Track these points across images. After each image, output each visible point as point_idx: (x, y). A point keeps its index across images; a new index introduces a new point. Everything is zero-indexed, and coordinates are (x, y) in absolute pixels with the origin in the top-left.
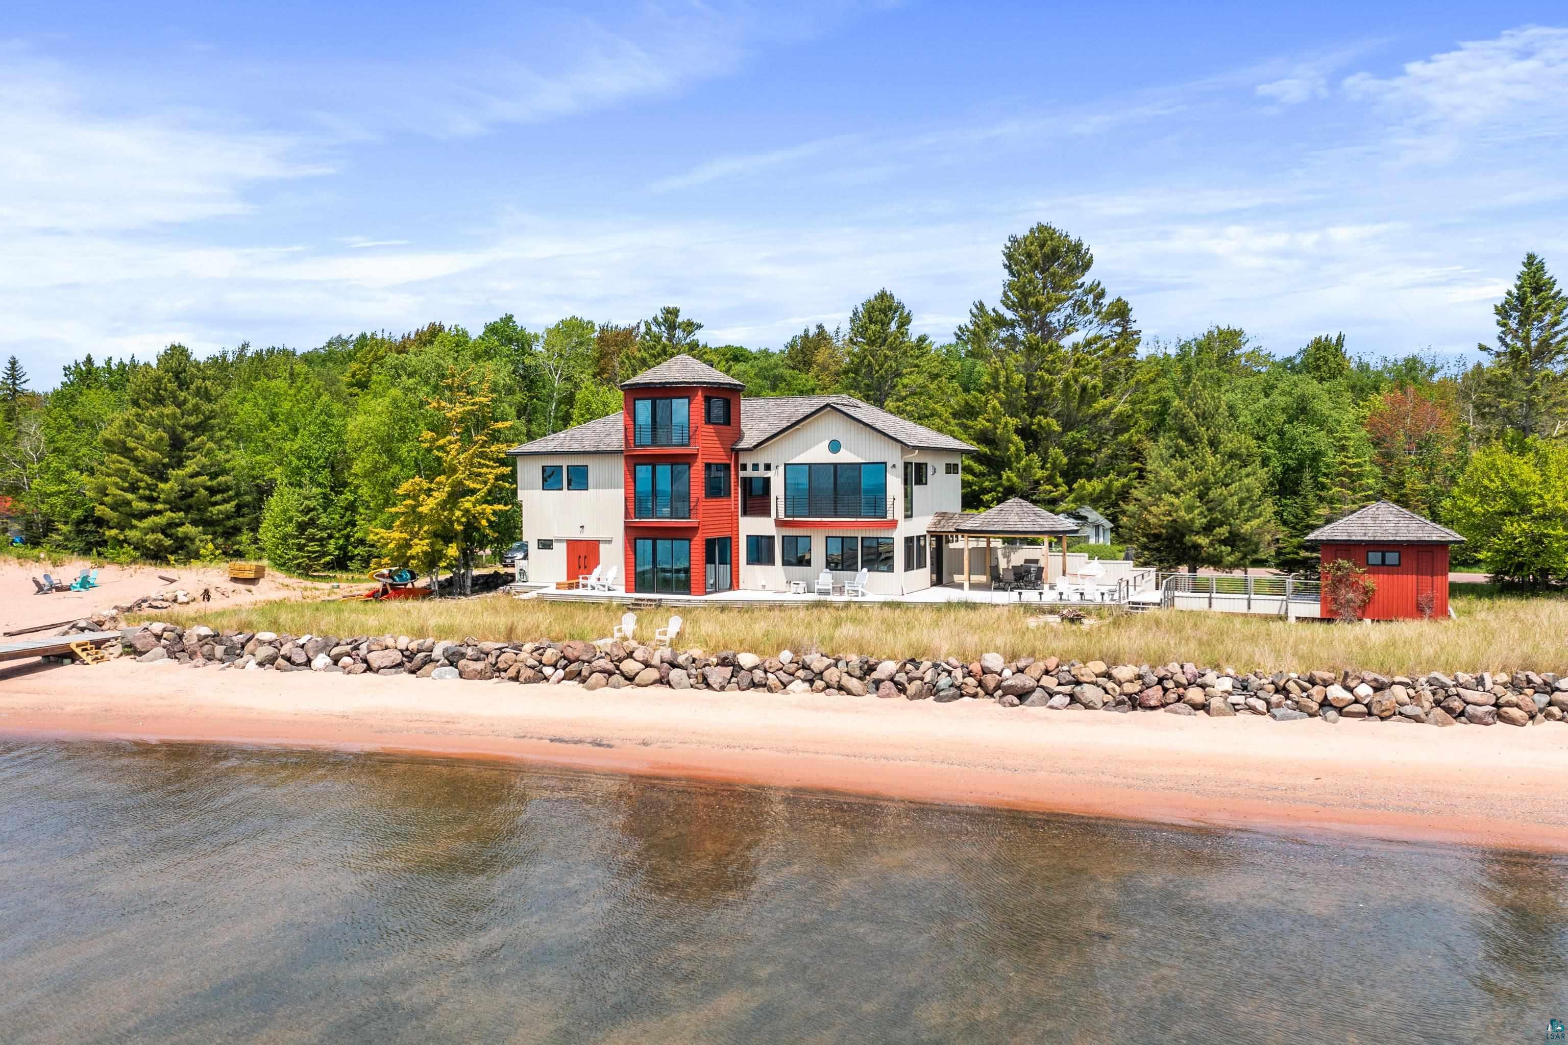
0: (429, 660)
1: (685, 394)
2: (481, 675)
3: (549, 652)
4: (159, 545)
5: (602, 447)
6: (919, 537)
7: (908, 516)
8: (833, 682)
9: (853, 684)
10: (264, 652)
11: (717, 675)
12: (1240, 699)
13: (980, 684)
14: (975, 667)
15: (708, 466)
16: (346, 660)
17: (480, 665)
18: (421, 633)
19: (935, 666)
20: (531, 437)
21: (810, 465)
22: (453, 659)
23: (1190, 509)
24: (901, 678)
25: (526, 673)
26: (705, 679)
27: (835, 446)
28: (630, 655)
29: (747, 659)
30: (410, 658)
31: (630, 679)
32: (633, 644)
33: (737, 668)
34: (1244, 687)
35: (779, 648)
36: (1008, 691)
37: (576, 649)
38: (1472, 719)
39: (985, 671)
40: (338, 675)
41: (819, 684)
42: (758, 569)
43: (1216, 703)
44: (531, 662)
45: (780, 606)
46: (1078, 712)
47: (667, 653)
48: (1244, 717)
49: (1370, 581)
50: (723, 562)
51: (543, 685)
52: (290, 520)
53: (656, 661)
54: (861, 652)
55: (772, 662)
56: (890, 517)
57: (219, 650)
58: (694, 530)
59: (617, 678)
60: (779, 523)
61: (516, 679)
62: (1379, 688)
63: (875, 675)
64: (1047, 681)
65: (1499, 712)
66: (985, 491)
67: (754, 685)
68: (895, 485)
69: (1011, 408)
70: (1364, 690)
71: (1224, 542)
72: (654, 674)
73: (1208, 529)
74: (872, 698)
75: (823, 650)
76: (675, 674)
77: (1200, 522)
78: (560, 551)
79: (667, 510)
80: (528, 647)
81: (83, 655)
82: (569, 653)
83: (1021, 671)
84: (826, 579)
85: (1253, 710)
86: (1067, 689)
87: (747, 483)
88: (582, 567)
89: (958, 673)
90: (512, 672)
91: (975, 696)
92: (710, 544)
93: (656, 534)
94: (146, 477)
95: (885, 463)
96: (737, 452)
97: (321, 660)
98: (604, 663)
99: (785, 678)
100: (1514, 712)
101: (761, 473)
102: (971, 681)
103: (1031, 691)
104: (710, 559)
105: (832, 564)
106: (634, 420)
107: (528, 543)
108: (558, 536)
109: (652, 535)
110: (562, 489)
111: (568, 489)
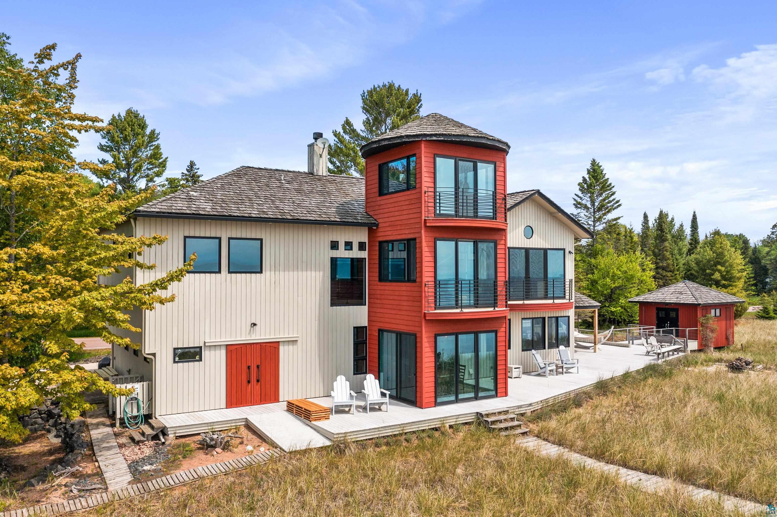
1: (491, 158)
27: (528, 232)
78: (214, 362)
88: (254, 380)
95: (564, 250)
106: (435, 183)
107: (154, 355)
108: (210, 339)
109: (456, 329)
110: (220, 272)
111: (229, 272)
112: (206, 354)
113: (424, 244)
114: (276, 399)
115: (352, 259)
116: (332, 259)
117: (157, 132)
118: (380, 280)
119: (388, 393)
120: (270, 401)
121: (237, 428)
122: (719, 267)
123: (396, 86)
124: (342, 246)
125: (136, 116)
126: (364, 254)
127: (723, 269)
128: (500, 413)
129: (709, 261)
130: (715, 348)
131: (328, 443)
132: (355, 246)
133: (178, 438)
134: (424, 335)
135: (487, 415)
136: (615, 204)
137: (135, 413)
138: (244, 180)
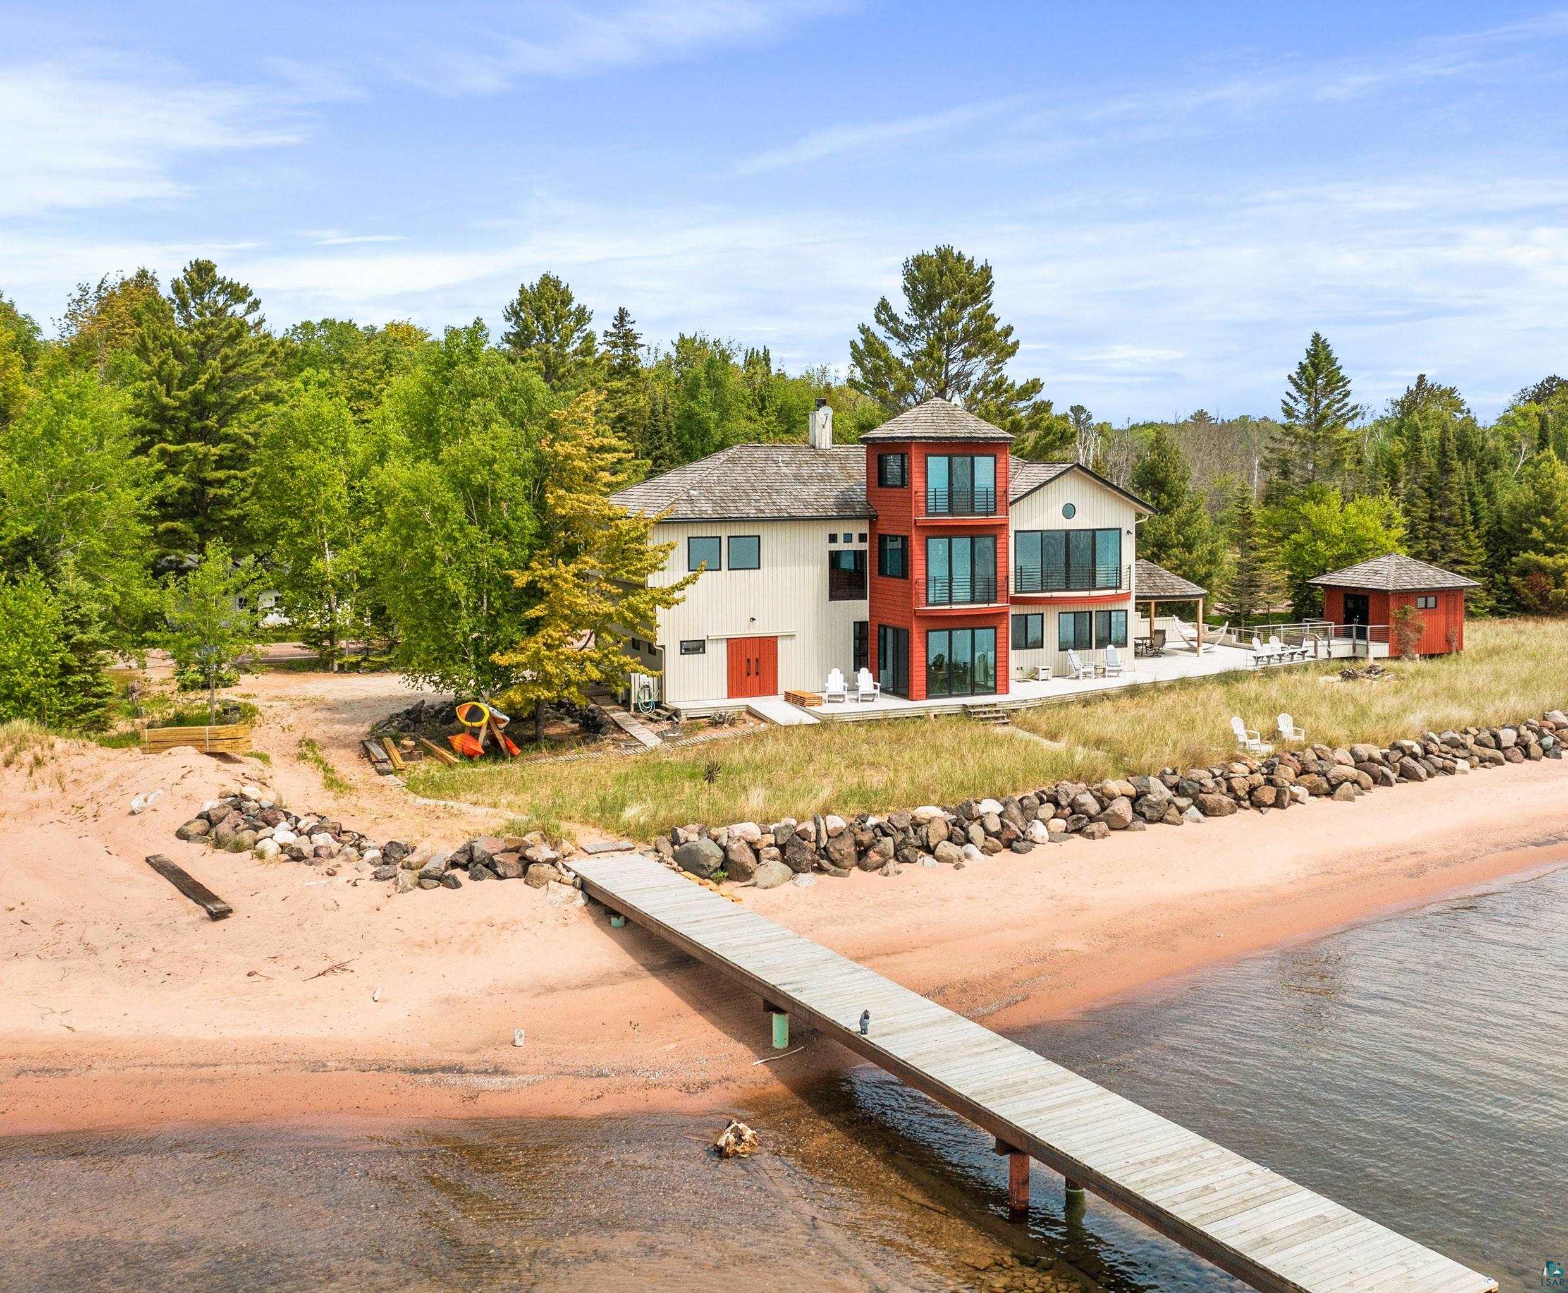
1: (990, 451)
5: (785, 512)
21: (1041, 531)
27: (1069, 511)
56: (1124, 587)
58: (1002, 615)
68: (1130, 553)
78: (717, 655)
79: (964, 594)
88: (753, 673)
95: (1120, 529)
105: (1064, 644)
106: (926, 482)
107: (663, 647)
108: (713, 634)
109: (949, 625)
110: (720, 569)
111: (729, 569)
112: (709, 646)
113: (914, 543)
114: (775, 693)
115: (855, 551)
116: (831, 553)
117: (588, 309)
118: (880, 574)
119: (879, 685)
120: (770, 694)
121: (740, 713)
122: (1543, 519)
123: (955, 252)
124: (840, 538)
125: (557, 284)
126: (865, 546)
127: (1548, 522)
128: (986, 706)
129: (1528, 507)
130: (1425, 656)
131: (817, 721)
132: (855, 538)
133: (688, 719)
134: (915, 631)
135: (973, 707)
136: (1349, 411)
137: (647, 700)
138: (739, 469)
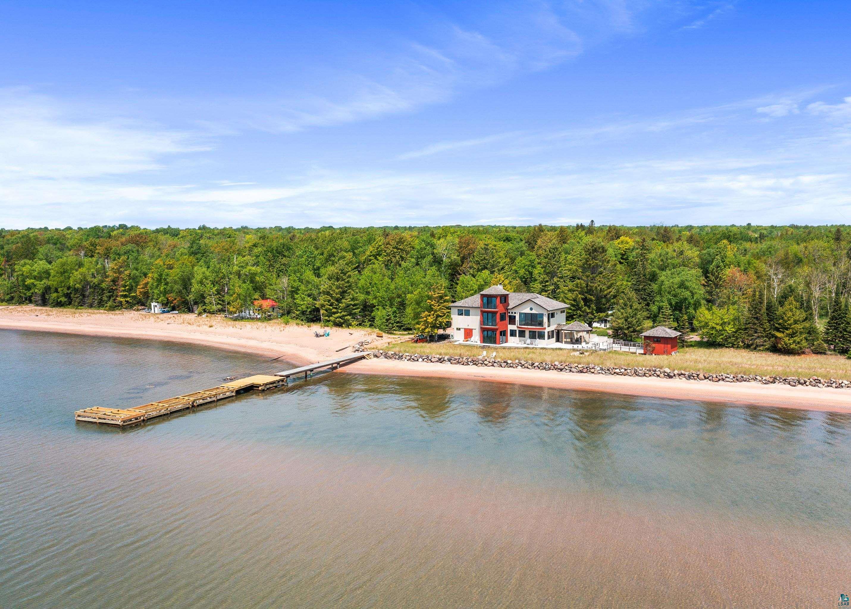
0: (444, 360)
1: (495, 297)
2: (455, 364)
3: (469, 359)
4: (340, 322)
5: (474, 306)
6: (552, 331)
7: (549, 326)
8: (526, 366)
9: (530, 367)
10: (408, 358)
11: (504, 365)
12: (600, 371)
13: (554, 367)
14: (553, 364)
15: (501, 314)
16: (426, 360)
17: (455, 362)
18: (440, 354)
19: (546, 364)
20: (453, 302)
21: (525, 313)
22: (449, 360)
23: (623, 324)
24: (539, 366)
25: (465, 363)
26: (501, 365)
27: (531, 309)
28: (486, 360)
29: (509, 362)
30: (440, 360)
31: (486, 365)
32: (486, 358)
33: (507, 363)
34: (602, 369)
35: (516, 359)
36: (559, 369)
37: (475, 359)
38: (639, 376)
39: (555, 365)
40: (425, 363)
41: (523, 367)
42: (512, 337)
43: (595, 372)
44: (466, 361)
45: (517, 348)
46: (571, 373)
47: (493, 360)
48: (601, 375)
49: (654, 345)
50: (504, 335)
51: (469, 366)
52: (384, 318)
53: (491, 362)
54: (532, 360)
55: (514, 362)
56: (544, 327)
57: (397, 357)
58: (497, 329)
59: (483, 365)
60: (518, 327)
61: (463, 364)
62: (625, 370)
63: (534, 365)
64: (566, 367)
65: (644, 375)
66: (575, 315)
67: (511, 367)
68: (545, 319)
69: (581, 293)
70: (623, 370)
71: (632, 332)
72: (491, 364)
73: (628, 328)
74: (533, 370)
75: (525, 360)
76: (495, 364)
77: (625, 327)
78: (462, 331)
79: (491, 324)
80: (465, 358)
81: (367, 357)
82: (473, 359)
83: (562, 365)
84: (529, 341)
85: (602, 373)
86: (569, 369)
87: (510, 317)
88: (469, 336)
89: (550, 365)
90: (462, 363)
91: (553, 370)
92: (501, 332)
93: (488, 330)
94: (336, 302)
95: (543, 314)
96: (508, 309)
97: (420, 360)
98: (481, 362)
99: (517, 365)
100: (647, 375)
101: (514, 314)
102: (552, 367)
103: (563, 369)
104: (501, 335)
105: (530, 337)
107: (453, 328)
